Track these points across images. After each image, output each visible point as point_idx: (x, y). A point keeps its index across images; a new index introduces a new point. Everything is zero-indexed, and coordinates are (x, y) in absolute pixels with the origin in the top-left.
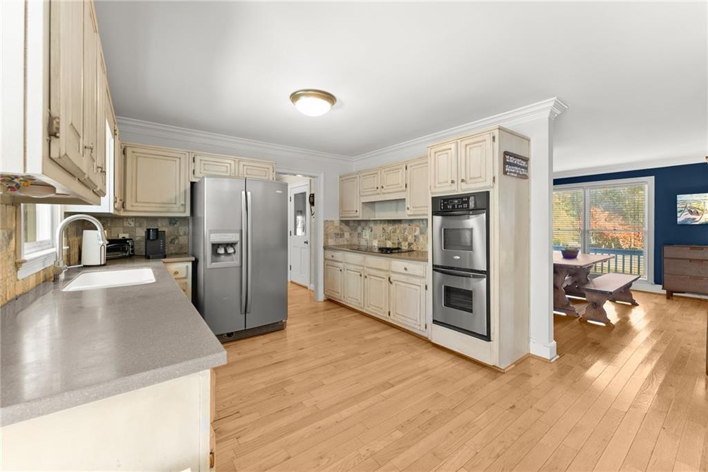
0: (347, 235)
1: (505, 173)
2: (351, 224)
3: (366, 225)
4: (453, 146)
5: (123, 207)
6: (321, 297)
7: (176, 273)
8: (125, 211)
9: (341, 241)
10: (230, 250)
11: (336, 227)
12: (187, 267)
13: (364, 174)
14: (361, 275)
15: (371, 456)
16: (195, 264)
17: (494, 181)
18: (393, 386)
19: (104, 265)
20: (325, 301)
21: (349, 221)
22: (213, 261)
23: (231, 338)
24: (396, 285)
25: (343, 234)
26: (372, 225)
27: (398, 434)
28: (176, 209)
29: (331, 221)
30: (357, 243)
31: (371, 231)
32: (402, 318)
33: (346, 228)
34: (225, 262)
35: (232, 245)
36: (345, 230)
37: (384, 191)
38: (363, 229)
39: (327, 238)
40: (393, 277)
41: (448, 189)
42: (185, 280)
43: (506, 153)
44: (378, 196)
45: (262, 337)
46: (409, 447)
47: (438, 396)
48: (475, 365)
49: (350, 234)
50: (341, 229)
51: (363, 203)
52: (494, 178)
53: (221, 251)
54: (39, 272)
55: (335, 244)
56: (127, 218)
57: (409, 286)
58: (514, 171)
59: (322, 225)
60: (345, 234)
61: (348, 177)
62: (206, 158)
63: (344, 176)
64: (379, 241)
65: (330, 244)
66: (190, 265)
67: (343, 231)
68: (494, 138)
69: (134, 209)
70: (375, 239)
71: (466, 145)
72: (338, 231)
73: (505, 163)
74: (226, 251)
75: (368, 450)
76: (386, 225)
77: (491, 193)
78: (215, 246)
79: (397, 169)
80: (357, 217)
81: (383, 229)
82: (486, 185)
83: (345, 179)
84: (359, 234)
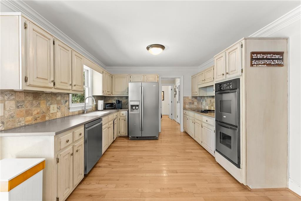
0: (196, 103)
1: (252, 65)
2: (198, 98)
3: (204, 99)
4: (223, 54)
5: (112, 93)
6: (182, 130)
7: (123, 114)
8: (112, 95)
9: (192, 106)
10: (137, 108)
11: (190, 100)
12: (126, 113)
13: (199, 74)
14: (193, 122)
15: (141, 193)
16: (128, 111)
17: (242, 72)
18: (177, 173)
19: (102, 110)
20: (184, 132)
21: (197, 97)
22: (131, 111)
23: (138, 139)
24: (204, 128)
25: (194, 103)
26: (206, 98)
27: (159, 191)
28: (125, 94)
29: (187, 97)
30: (201, 107)
31: (206, 101)
32: (206, 145)
33: (195, 100)
34: (135, 112)
35: (138, 106)
36: (195, 101)
37: (206, 82)
38: (203, 101)
39: (185, 104)
40: (204, 124)
41: (221, 79)
42: (125, 117)
43: (253, 53)
44: (204, 84)
45: (148, 141)
46: (157, 197)
47: (194, 185)
48: (234, 180)
49: (198, 103)
50: (192, 100)
51: (199, 88)
52: (242, 70)
53: (134, 108)
54: (80, 111)
55: (189, 107)
56: (115, 97)
57: (208, 129)
58: (263, 63)
59: (182, 98)
60: (195, 103)
61: (194, 76)
62: (134, 76)
63: (193, 76)
64: (209, 107)
65: (186, 107)
66: (127, 112)
67: (193, 101)
68: (242, 45)
69: (115, 94)
70: (207, 105)
71: (229, 53)
72: (191, 101)
73: (252, 59)
74: (135, 108)
75: (142, 190)
76: (211, 99)
77: (241, 80)
78: (132, 106)
79: (210, 70)
80: (196, 95)
81: (210, 101)
82: (237, 75)
83: (193, 77)
84: (202, 103)
